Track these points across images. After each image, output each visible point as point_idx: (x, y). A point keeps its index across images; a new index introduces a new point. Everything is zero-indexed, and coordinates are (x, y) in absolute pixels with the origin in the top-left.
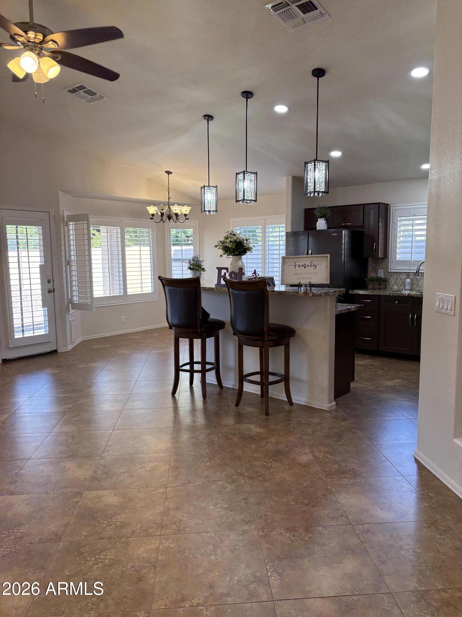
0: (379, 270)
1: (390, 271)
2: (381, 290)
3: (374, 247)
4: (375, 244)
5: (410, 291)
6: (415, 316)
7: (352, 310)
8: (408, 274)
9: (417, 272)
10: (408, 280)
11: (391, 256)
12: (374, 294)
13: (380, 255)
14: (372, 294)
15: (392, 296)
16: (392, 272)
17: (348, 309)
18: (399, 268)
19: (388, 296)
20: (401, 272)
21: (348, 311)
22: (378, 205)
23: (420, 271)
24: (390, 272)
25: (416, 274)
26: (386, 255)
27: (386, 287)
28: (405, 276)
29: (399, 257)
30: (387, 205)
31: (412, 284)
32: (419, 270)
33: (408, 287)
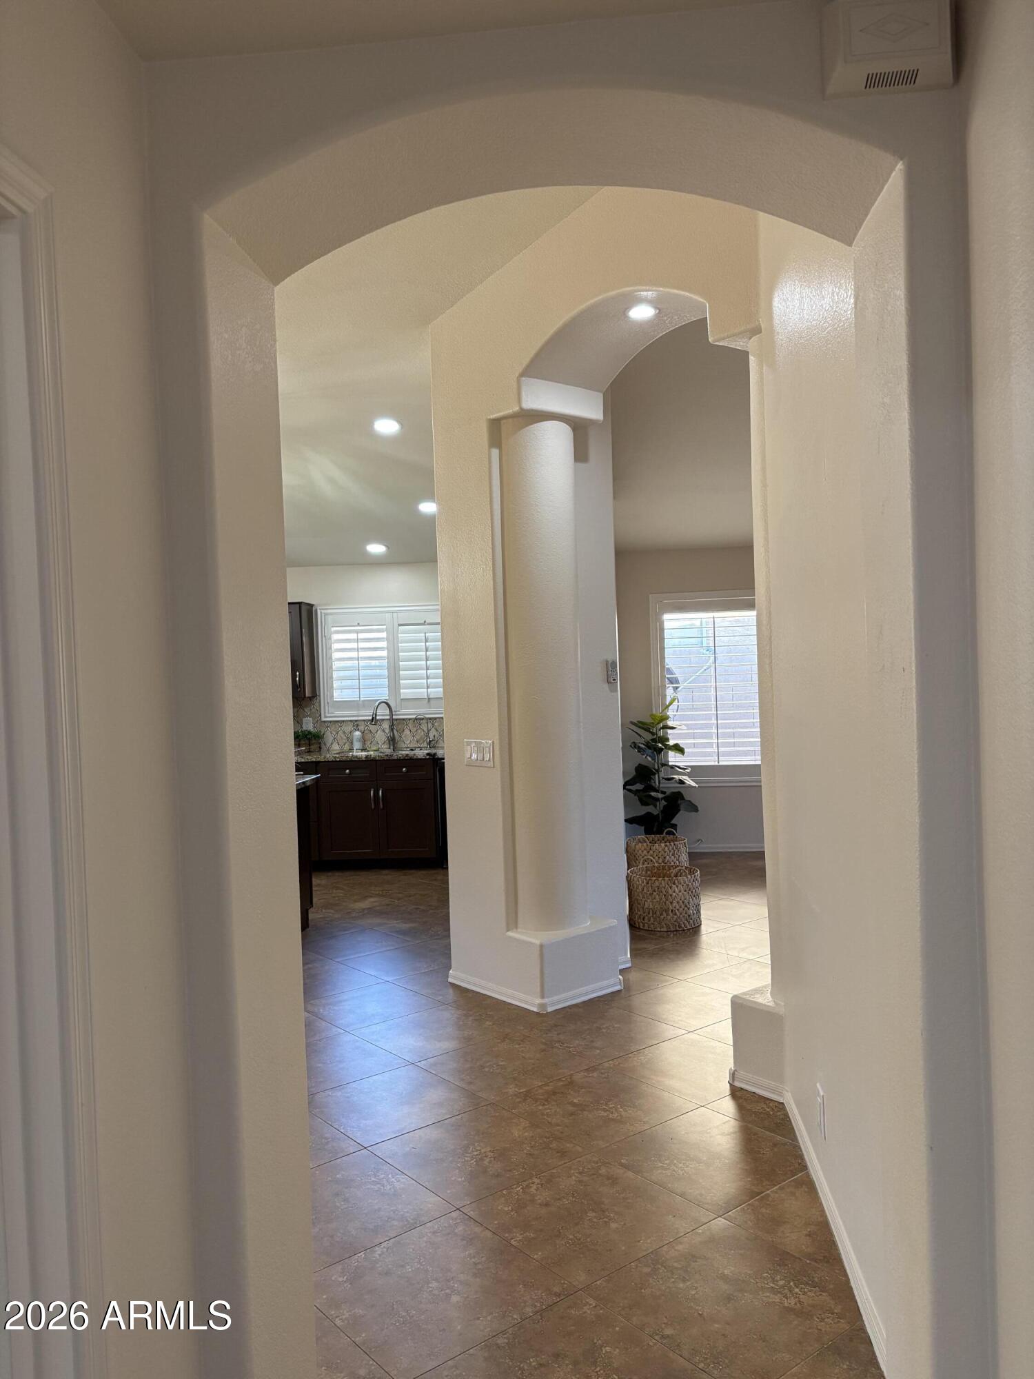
0: (304, 720)
1: (323, 719)
2: (312, 754)
3: (296, 678)
4: (298, 673)
5: (362, 751)
6: (380, 792)
7: (308, 784)
8: (356, 724)
9: (373, 718)
10: (357, 733)
11: (324, 694)
12: (307, 760)
13: (308, 694)
14: (303, 760)
15: (339, 761)
16: (328, 721)
17: (304, 783)
18: (338, 713)
19: (332, 761)
20: (344, 721)
21: (303, 786)
22: (298, 605)
23: (378, 718)
24: (325, 722)
25: (372, 721)
26: (315, 695)
27: (320, 748)
28: (349, 728)
29: (337, 695)
30: (311, 606)
31: (363, 740)
32: (376, 714)
33: (357, 745)
